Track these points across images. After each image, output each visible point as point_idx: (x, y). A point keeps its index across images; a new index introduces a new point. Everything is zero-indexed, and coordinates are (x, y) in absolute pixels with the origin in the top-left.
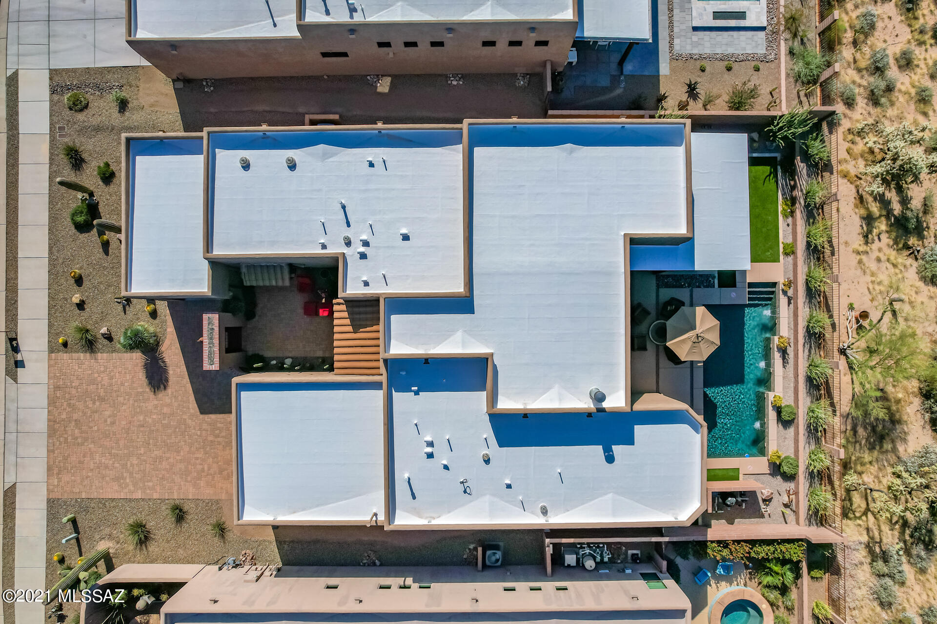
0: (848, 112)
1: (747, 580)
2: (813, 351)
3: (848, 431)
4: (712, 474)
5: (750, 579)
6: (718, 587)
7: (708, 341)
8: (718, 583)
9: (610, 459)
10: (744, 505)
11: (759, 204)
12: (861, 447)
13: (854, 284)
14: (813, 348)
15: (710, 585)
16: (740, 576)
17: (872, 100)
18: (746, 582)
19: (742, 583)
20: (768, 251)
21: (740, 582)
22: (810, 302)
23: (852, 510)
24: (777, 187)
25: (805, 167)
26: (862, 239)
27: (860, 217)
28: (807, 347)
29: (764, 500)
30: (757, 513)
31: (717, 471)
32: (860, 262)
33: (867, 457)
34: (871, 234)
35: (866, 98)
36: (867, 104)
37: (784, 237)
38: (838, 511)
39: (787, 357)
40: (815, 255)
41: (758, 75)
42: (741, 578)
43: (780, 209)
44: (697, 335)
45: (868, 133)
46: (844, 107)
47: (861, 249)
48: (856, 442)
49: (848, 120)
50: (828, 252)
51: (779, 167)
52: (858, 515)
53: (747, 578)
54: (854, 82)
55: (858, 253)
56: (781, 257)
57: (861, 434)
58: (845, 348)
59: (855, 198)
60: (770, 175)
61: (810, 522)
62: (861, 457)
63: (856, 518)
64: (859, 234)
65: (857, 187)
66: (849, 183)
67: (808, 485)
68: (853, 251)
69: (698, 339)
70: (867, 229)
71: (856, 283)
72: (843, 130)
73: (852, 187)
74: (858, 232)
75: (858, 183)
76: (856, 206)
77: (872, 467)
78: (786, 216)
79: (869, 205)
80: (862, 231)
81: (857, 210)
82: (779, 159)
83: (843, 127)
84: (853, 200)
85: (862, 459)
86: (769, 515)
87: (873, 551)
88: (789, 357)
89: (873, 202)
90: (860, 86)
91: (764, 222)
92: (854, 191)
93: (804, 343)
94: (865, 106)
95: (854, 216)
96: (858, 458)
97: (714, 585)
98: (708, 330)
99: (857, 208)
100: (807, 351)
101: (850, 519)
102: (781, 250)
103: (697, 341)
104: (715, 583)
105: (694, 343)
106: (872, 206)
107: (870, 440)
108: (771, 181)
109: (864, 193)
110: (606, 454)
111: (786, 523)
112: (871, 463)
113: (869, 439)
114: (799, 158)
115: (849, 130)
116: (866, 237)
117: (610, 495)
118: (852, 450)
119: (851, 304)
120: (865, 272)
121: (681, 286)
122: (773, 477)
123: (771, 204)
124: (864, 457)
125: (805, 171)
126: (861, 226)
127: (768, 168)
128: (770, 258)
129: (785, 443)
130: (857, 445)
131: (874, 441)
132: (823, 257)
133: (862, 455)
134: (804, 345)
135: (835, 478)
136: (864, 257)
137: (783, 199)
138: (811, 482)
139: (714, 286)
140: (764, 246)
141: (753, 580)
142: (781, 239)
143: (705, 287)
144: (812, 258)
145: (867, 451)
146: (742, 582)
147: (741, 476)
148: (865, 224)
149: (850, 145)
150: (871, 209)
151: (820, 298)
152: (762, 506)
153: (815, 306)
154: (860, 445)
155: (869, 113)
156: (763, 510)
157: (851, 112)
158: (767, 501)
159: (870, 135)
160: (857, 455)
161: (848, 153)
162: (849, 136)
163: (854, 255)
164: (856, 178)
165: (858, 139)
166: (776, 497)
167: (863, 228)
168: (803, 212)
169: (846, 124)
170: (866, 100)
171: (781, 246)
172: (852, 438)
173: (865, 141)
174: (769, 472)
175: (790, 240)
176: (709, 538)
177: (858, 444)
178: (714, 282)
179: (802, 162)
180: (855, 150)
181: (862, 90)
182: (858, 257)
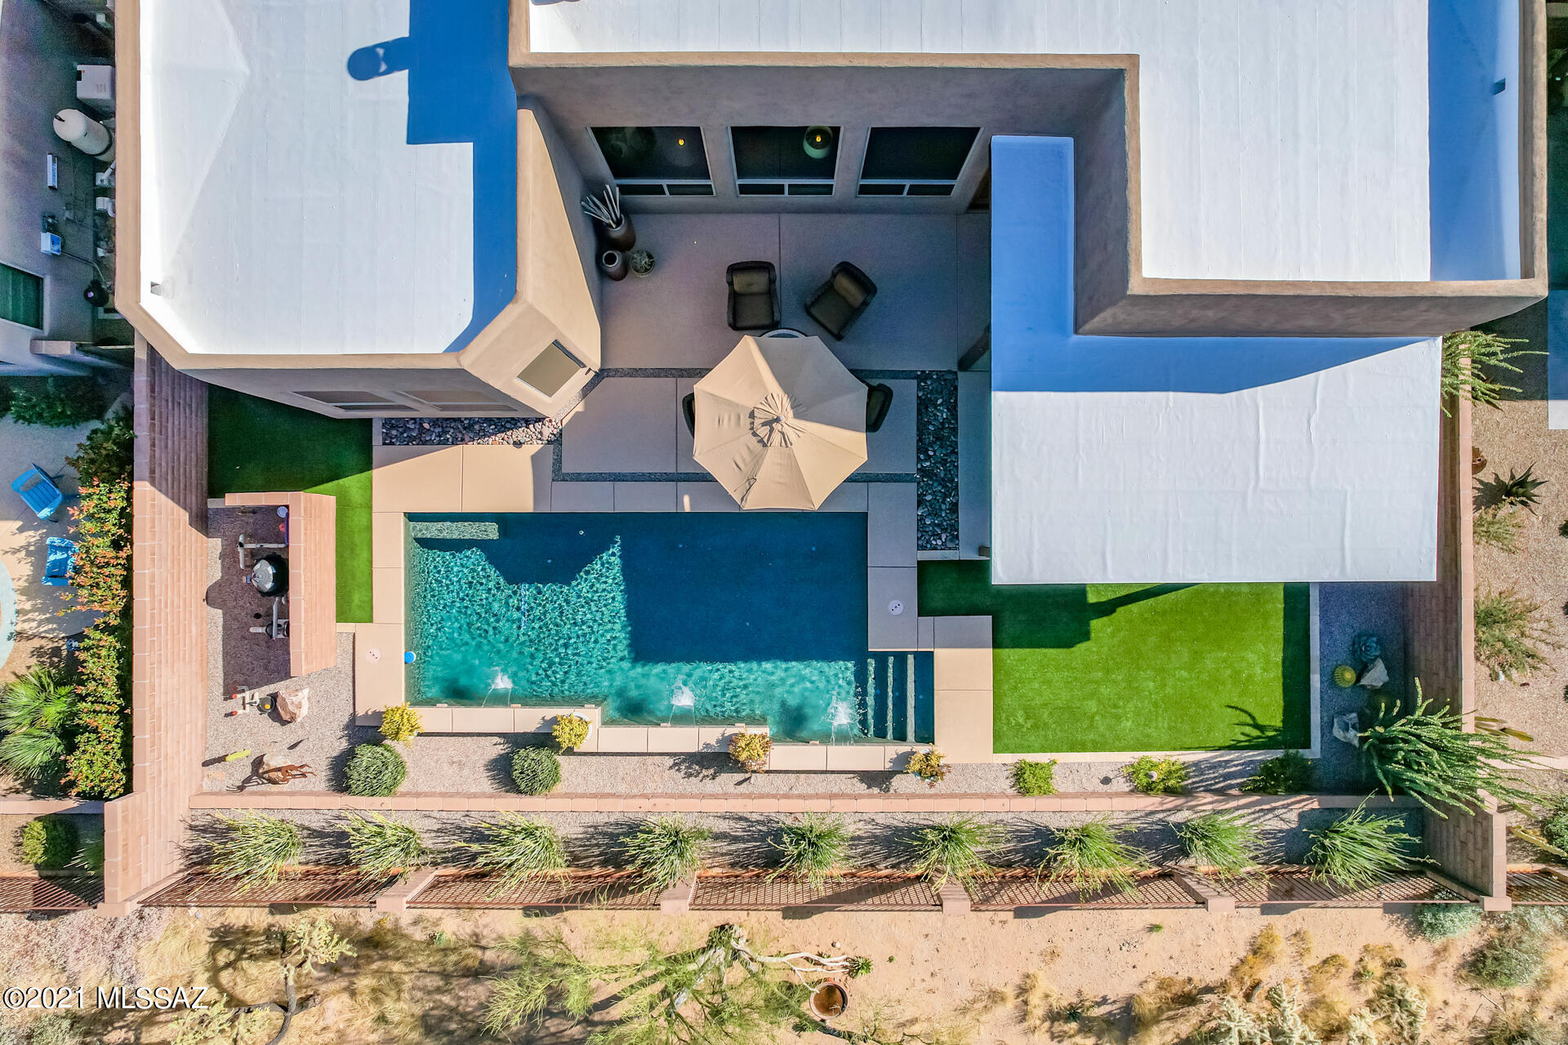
0: (1454, 959)
1: (37, 643)
2: (723, 846)
3: (479, 953)
4: (357, 539)
5: (38, 652)
6: (15, 551)
7: (757, 460)
8: (29, 554)
9: (364, 64)
10: (261, 630)
11: (1169, 690)
12: (429, 993)
13: (927, 978)
14: (733, 847)
15: (21, 530)
16: (48, 621)
17: (1488, 1037)
18: (28, 638)
19: (26, 626)
20: (1028, 718)
21: (29, 620)
22: (874, 839)
23: (238, 959)
24: (1220, 749)
25: (1285, 827)
26: (1064, 1003)
27: (1132, 997)
28: (737, 829)
29: (274, 698)
30: (239, 678)
31: (365, 554)
32: (995, 997)
33: (400, 1009)
34: (1079, 1031)
35: (1494, 1019)
36: (1473, 1023)
37: (1071, 769)
38: (238, 917)
39: (705, 772)
40: (1019, 857)
41: (1554, 697)
42: (40, 623)
43: (1155, 756)
44: (777, 420)
45: (1389, 1023)
46: (1467, 950)
47: (1035, 999)
48: (446, 976)
49: (1429, 962)
50: (1027, 895)
51: (1279, 754)
52: (225, 977)
53: (43, 642)
54: (1544, 983)
55: (1023, 991)
56: (1011, 758)
57: (471, 993)
58: (733, 943)
59: (1190, 980)
60: (1256, 726)
61: (204, 830)
62: (399, 992)
63: (215, 971)
64: (1080, 993)
65: (1224, 986)
66: (1235, 962)
67: (315, 826)
68: (1028, 976)
69: (764, 424)
70: (1095, 1019)
71: (931, 983)
72: (1396, 946)
73: (1222, 973)
74: (1085, 990)
75: (1235, 991)
76: (1163, 985)
77: (369, 1023)
78: (1132, 773)
79: (1165, 1025)
80: (1087, 1004)
81: (1152, 986)
82: (1305, 753)
83: (1406, 944)
84: (1184, 975)
85: (393, 993)
86: (231, 714)
87: (110, 1023)
88: (707, 781)
89: (1178, 1036)
90: (1534, 1000)
91: (1115, 706)
92: (1212, 978)
93: (746, 820)
94: (1470, 1014)
95: (1137, 976)
96: (396, 984)
97: (23, 539)
98: (793, 467)
99: (1160, 987)
100: (723, 826)
101: (213, 953)
102: (1031, 758)
103: (757, 422)
104: (29, 544)
105: (752, 415)
106: (1163, 1033)
107: (450, 1019)
108: (1238, 729)
109: (1203, 1009)
110: (381, 51)
111: (205, 764)
112: (382, 1019)
113: (457, 1018)
114: (1316, 805)
115: (1398, 964)
116: (1072, 1014)
117: (242, 66)
118: (423, 966)
119: (867, 966)
120: (964, 1011)
121: (922, 449)
122: (347, 727)
123: (1170, 728)
124: (399, 999)
125: (1272, 824)
126: (1104, 1001)
127: (1278, 722)
128: (1008, 723)
129: (446, 766)
130: (437, 982)
131: (450, 1033)
132: (1014, 878)
133: (405, 995)
134: (741, 819)
135: (339, 911)
136: (1010, 1007)
137: (1185, 766)
138: (328, 835)
139: (921, 547)
140: (1045, 705)
141: (34, 661)
142: (1063, 757)
143: (921, 519)
144: (1011, 845)
145: (418, 1010)
146: (29, 627)
147: (349, 627)
148: (1110, 1013)
149: (1352, 967)
150: (1155, 1029)
151: (886, 867)
152: (259, 694)
153: (863, 855)
154: (438, 990)
155: (1447, 1028)
156: (247, 694)
157: (1450, 972)
158: (274, 709)
159: (1384, 1028)
160: (406, 978)
161: (1325, 962)
162: (1378, 962)
163: (1017, 980)
164: (1248, 982)
165: (1369, 990)
166: (287, 734)
167: (1099, 1004)
168: (1149, 819)
169: (1415, 953)
170: (1487, 1020)
171: (1043, 758)
172: (456, 964)
173: (1366, 1011)
174: (360, 712)
175: (1059, 783)
176: (142, 488)
177: (441, 983)
178: (935, 548)
179: (1301, 816)
180: (1334, 982)
181: (1522, 1007)
182: (1010, 992)
